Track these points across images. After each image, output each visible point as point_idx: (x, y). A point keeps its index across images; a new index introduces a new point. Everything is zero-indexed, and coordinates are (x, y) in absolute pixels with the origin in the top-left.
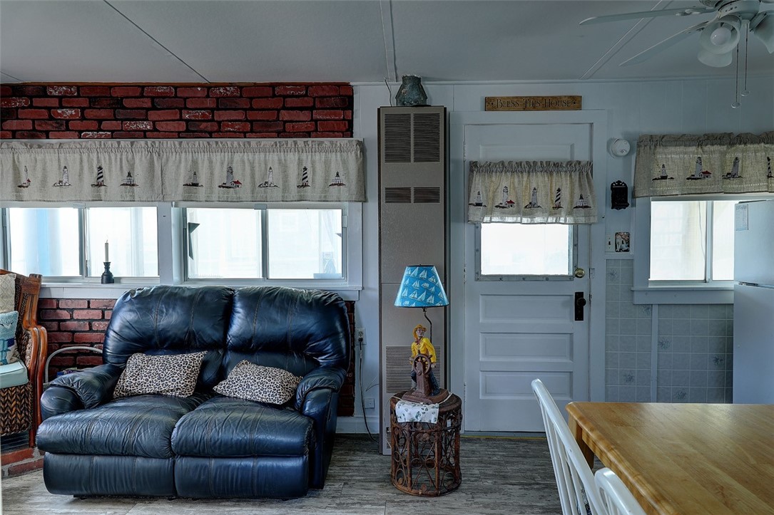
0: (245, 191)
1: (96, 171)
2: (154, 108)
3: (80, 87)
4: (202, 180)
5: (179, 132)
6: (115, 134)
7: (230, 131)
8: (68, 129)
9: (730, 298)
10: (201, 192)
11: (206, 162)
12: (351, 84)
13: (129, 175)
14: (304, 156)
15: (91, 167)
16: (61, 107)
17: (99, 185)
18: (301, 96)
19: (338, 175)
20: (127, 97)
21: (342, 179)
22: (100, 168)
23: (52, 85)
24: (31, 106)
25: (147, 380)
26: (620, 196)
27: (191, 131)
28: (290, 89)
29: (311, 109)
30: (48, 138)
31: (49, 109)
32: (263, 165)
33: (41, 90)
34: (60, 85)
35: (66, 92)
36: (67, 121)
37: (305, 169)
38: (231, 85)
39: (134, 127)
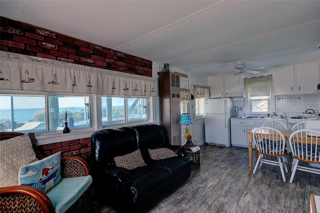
0: (130, 91)
1: (73, 78)
2: (94, 54)
3: (58, 35)
4: (116, 87)
5: (104, 66)
6: (76, 62)
7: (121, 69)
8: (49, 54)
9: (204, 117)
10: (116, 91)
11: (118, 81)
12: (152, 62)
13: (89, 82)
16: (45, 42)
17: (74, 85)
18: (141, 62)
19: (153, 89)
20: (82, 46)
21: (154, 90)
22: (75, 77)
23: (40, 29)
24: (24, 36)
26: (193, 97)
27: (109, 67)
28: (138, 59)
29: (143, 67)
30: (36, 56)
31: (37, 41)
32: (135, 83)
33: (32, 29)
34: (46, 30)
35: (48, 34)
36: (49, 50)
37: (146, 86)
38: (122, 53)
39: (85, 60)
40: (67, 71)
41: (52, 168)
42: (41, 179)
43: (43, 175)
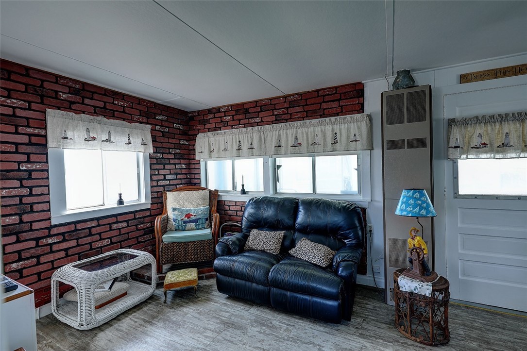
0: (304, 147)
1: (238, 143)
2: (262, 111)
3: (232, 106)
4: (283, 144)
5: (272, 121)
6: (246, 125)
7: (296, 118)
8: (228, 126)
10: (283, 150)
11: (285, 134)
12: (363, 82)
13: (251, 144)
14: (335, 127)
15: (236, 142)
16: (225, 116)
17: (239, 149)
18: (334, 94)
19: (355, 135)
20: (250, 108)
21: (358, 138)
22: (240, 142)
23: (222, 107)
24: (215, 117)
25: (258, 243)
27: (278, 120)
28: (327, 91)
29: (339, 100)
30: (220, 130)
31: (221, 117)
32: (313, 134)
33: (218, 110)
34: (225, 106)
35: (227, 109)
36: (228, 122)
37: (336, 133)
38: (296, 94)
39: (253, 121)
40: (234, 137)
41: (194, 216)
42: (183, 219)
43: (185, 217)
